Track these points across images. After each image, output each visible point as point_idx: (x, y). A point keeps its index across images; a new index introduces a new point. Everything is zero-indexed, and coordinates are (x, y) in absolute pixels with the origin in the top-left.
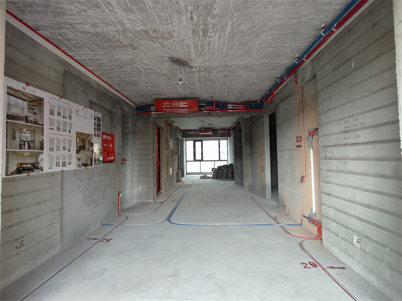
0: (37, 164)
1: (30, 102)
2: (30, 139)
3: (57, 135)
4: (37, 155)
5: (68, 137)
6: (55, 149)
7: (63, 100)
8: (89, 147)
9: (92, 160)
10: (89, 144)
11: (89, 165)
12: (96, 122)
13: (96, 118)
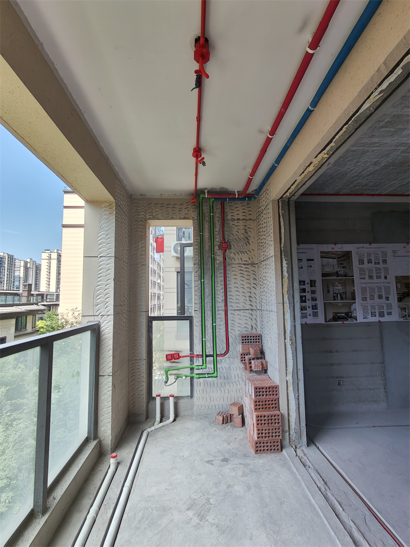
0: (350, 314)
1: (339, 258)
2: (341, 291)
3: (369, 283)
4: (350, 305)
5: (384, 284)
6: (368, 299)
7: (373, 245)
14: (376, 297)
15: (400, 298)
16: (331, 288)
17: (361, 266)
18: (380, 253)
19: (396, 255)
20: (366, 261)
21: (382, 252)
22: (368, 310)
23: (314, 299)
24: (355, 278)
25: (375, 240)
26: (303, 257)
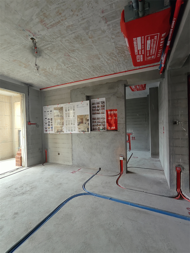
0: (62, 130)
2: (60, 122)
3: (68, 119)
4: (62, 127)
5: (73, 119)
6: (68, 125)
7: (70, 104)
8: (86, 122)
9: (88, 129)
10: (86, 120)
11: (87, 132)
12: (100, 105)
13: (100, 102)
14: (70, 124)
15: (78, 124)
16: (57, 121)
17: (66, 112)
18: (72, 107)
19: (78, 107)
20: (67, 110)
21: (73, 106)
22: (67, 129)
23: (52, 125)
24: (64, 117)
25: (71, 102)
26: (49, 110)
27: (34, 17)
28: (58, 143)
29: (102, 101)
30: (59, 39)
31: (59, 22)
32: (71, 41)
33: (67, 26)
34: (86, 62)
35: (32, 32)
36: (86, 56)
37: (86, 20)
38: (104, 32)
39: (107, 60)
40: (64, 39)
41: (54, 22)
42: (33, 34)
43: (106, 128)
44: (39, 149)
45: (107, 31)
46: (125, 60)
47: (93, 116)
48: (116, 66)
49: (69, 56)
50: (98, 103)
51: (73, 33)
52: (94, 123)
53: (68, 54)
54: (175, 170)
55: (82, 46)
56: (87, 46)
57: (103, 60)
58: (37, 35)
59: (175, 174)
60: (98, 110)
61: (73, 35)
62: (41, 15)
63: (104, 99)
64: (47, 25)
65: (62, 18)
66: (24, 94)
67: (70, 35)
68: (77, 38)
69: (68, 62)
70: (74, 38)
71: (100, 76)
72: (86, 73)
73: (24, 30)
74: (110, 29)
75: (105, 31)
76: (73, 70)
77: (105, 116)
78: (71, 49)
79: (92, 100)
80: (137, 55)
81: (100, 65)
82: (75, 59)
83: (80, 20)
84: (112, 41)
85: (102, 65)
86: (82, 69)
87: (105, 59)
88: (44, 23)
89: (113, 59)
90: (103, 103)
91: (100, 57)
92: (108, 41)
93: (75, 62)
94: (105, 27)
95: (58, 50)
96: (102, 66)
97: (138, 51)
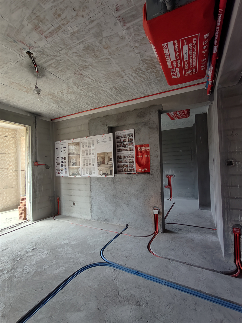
1: (75, 146)
2: (75, 162)
3: (86, 157)
5: (92, 158)
6: (85, 165)
7: (89, 137)
8: (109, 162)
9: (111, 171)
10: (109, 159)
11: (109, 175)
12: (127, 139)
13: (127, 135)
14: (89, 164)
15: (99, 165)
16: (71, 161)
17: (83, 149)
19: (98, 141)
20: (85, 146)
21: (92, 141)
22: (85, 171)
23: (65, 166)
24: (80, 155)
25: (90, 135)
26: (62, 146)
27: (25, 23)
28: (73, 190)
29: (130, 134)
30: (64, 51)
31: (59, 28)
32: (80, 54)
33: (71, 33)
34: (105, 82)
35: (26, 43)
36: (103, 74)
37: (95, 23)
38: (123, 38)
39: (132, 79)
40: (70, 52)
41: (52, 28)
42: (28, 46)
43: (135, 170)
44: (49, 197)
45: (127, 38)
46: (157, 78)
47: (118, 154)
48: (146, 86)
49: (81, 74)
50: (125, 137)
51: (81, 42)
52: (119, 163)
53: (80, 72)
54: (232, 232)
55: (96, 61)
56: (103, 60)
57: (127, 79)
58: (34, 47)
59: (232, 237)
60: (124, 146)
61: (82, 46)
62: (34, 19)
63: (132, 131)
64: (45, 32)
65: (62, 22)
66: (30, 126)
67: (78, 45)
68: (87, 49)
69: (81, 83)
70: (84, 50)
71: (126, 100)
72: (108, 97)
73: (15, 42)
74: (131, 34)
75: (125, 38)
76: (90, 94)
77: (133, 153)
78: (82, 65)
79: (116, 132)
80: (171, 68)
81: (125, 85)
82: (89, 78)
83: (87, 22)
84: (137, 51)
85: (127, 85)
86: (101, 92)
87: (130, 76)
88: (39, 29)
89: (140, 76)
90: (131, 136)
91: (123, 74)
92: (130, 51)
93: (91, 83)
94: (124, 32)
95: (65, 67)
96: (127, 87)
97: (172, 62)
